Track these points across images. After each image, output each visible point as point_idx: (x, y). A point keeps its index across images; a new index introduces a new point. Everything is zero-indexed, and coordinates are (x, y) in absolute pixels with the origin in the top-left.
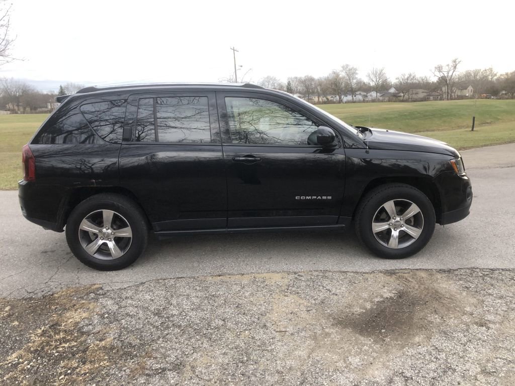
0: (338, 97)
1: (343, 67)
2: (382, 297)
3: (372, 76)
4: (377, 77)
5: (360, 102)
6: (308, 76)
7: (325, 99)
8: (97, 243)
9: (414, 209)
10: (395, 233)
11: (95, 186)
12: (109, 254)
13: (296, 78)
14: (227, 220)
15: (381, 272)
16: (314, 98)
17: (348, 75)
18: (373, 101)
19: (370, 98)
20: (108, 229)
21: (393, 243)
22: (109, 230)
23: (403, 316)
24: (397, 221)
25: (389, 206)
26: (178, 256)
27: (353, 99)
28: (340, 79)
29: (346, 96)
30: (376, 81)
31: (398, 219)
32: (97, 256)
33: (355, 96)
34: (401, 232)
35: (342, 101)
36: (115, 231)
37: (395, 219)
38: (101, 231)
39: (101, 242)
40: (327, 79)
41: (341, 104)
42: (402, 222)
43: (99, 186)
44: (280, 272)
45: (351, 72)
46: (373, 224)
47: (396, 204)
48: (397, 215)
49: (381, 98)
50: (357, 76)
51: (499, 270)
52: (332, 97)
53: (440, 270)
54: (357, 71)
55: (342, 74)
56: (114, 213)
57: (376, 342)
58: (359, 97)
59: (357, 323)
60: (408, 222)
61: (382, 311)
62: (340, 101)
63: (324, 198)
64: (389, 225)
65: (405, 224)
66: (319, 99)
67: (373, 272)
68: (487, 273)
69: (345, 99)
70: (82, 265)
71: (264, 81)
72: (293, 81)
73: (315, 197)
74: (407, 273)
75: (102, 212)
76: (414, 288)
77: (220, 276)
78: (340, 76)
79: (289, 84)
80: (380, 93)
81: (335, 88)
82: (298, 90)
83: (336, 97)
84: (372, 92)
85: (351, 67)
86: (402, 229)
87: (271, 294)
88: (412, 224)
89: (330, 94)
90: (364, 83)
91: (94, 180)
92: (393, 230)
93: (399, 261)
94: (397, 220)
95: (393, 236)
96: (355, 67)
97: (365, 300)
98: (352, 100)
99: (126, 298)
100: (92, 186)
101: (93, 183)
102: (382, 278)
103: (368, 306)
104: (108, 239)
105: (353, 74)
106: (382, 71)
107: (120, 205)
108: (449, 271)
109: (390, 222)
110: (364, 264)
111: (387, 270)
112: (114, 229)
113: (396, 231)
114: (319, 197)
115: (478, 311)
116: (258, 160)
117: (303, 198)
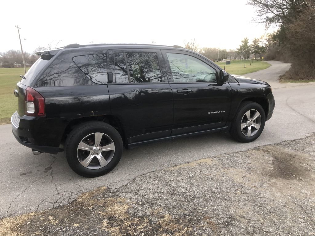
8: (89, 158)
9: (257, 115)
12: (99, 165)
14: (172, 130)
15: (252, 149)
20: (98, 146)
21: (249, 134)
24: (250, 122)
25: (248, 114)
34: (252, 127)
39: (92, 157)
43: (96, 115)
56: (103, 134)
64: (246, 125)
65: (253, 123)
67: (249, 150)
75: (95, 134)
91: (93, 112)
92: (248, 127)
95: (249, 130)
100: (91, 116)
104: (97, 154)
109: (247, 122)
112: (102, 146)
116: (190, 92)
117: (212, 113)
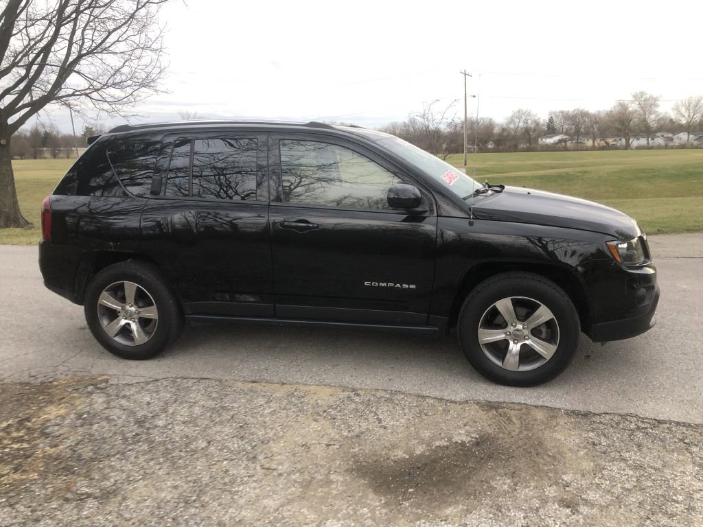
0: (624, 141)
1: (635, 96)
2: (450, 439)
3: (683, 110)
4: (691, 111)
5: (659, 147)
6: (579, 110)
7: (603, 143)
8: (118, 323)
9: (544, 314)
10: (515, 347)
11: (113, 250)
12: (132, 339)
13: (562, 112)
14: (275, 307)
15: (478, 404)
16: (586, 141)
17: (642, 107)
18: (682, 147)
19: (676, 142)
20: (132, 306)
21: (511, 362)
22: (133, 308)
23: (459, 473)
24: (518, 330)
25: (504, 305)
26: (225, 349)
27: (648, 143)
28: (630, 113)
29: (638, 139)
30: (689, 116)
31: (520, 327)
32: (118, 339)
33: (653, 139)
34: (524, 346)
35: (629, 146)
36: (140, 310)
37: (515, 326)
38: (123, 309)
39: (123, 322)
40: (610, 114)
41: (628, 151)
42: (526, 332)
43: (118, 250)
44: (335, 386)
45: (648, 104)
46: (480, 331)
47: (516, 303)
48: (518, 319)
49: (696, 143)
50: (657, 109)
51: (670, 424)
52: (615, 141)
53: (573, 412)
54: (657, 102)
55: (633, 107)
56: (138, 287)
57: (387, 504)
58: (659, 141)
59: (383, 473)
60: (536, 332)
61: (434, 461)
62: (627, 147)
63: (405, 286)
64: (506, 333)
65: (530, 336)
66: (594, 143)
67: (467, 402)
68: (646, 425)
69: (635, 143)
70: (101, 348)
71: (513, 116)
72: (557, 117)
73: (392, 285)
74: (518, 410)
75: (123, 283)
76: (509, 433)
77: (254, 382)
78: (630, 109)
79: (551, 120)
80: (695, 135)
81: (620, 127)
82: (564, 130)
83: (621, 140)
84: (682, 134)
85: (648, 96)
86: (527, 342)
87: (298, 416)
88: (543, 336)
89: (612, 136)
90: (671, 120)
91: (112, 244)
92: (511, 343)
93: (519, 390)
94: (517, 327)
95: (511, 351)
96: (655, 96)
97: (422, 442)
98: (646, 145)
99: (124, 397)
100: (110, 250)
101: (110, 247)
102: (473, 411)
103: (419, 450)
104: (131, 320)
105: (650, 106)
106: (699, 101)
107: (143, 276)
108: (586, 415)
109: (508, 329)
110: (462, 388)
111: (489, 402)
112: (139, 307)
113: (516, 343)
114: (398, 285)
115: (583, 482)
116: (313, 228)
117: (375, 284)
